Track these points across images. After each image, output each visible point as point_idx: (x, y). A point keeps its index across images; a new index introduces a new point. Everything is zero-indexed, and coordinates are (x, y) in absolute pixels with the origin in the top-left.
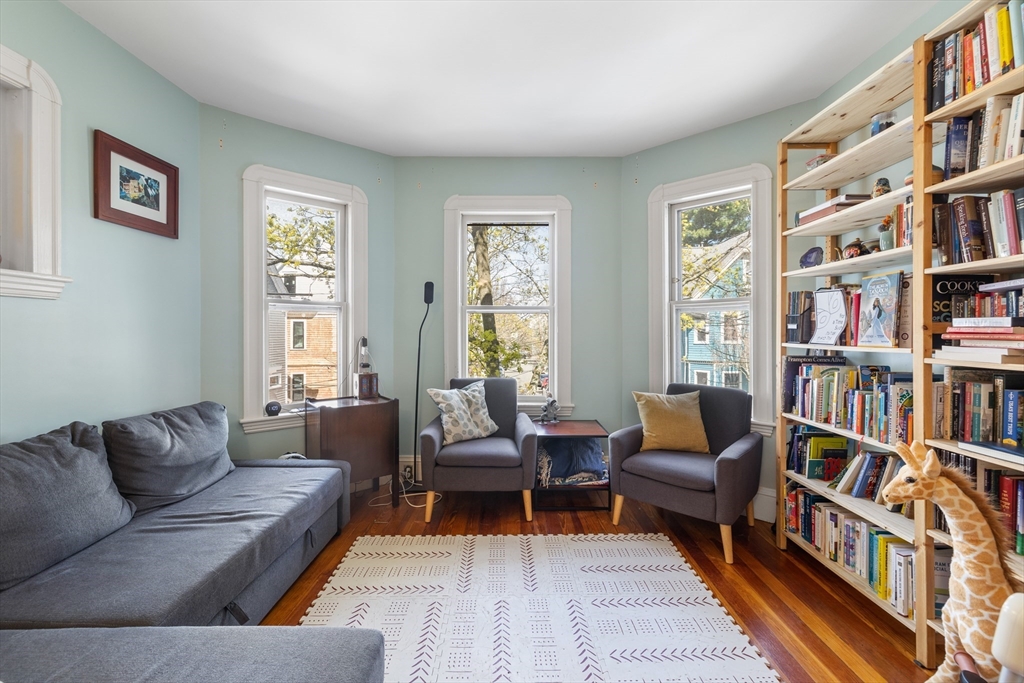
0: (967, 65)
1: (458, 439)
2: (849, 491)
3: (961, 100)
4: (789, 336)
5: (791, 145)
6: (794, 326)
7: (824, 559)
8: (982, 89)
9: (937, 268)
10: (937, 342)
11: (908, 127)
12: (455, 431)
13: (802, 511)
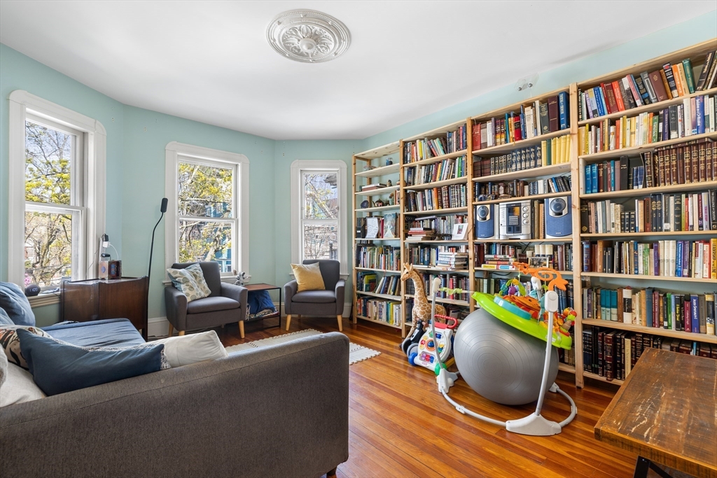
0: (412, 154)
1: (194, 299)
2: (379, 292)
3: (411, 164)
4: (357, 235)
5: (357, 157)
6: (359, 232)
7: (372, 320)
8: (416, 162)
9: (406, 213)
10: (406, 235)
11: (398, 166)
12: (192, 293)
13: (363, 306)
